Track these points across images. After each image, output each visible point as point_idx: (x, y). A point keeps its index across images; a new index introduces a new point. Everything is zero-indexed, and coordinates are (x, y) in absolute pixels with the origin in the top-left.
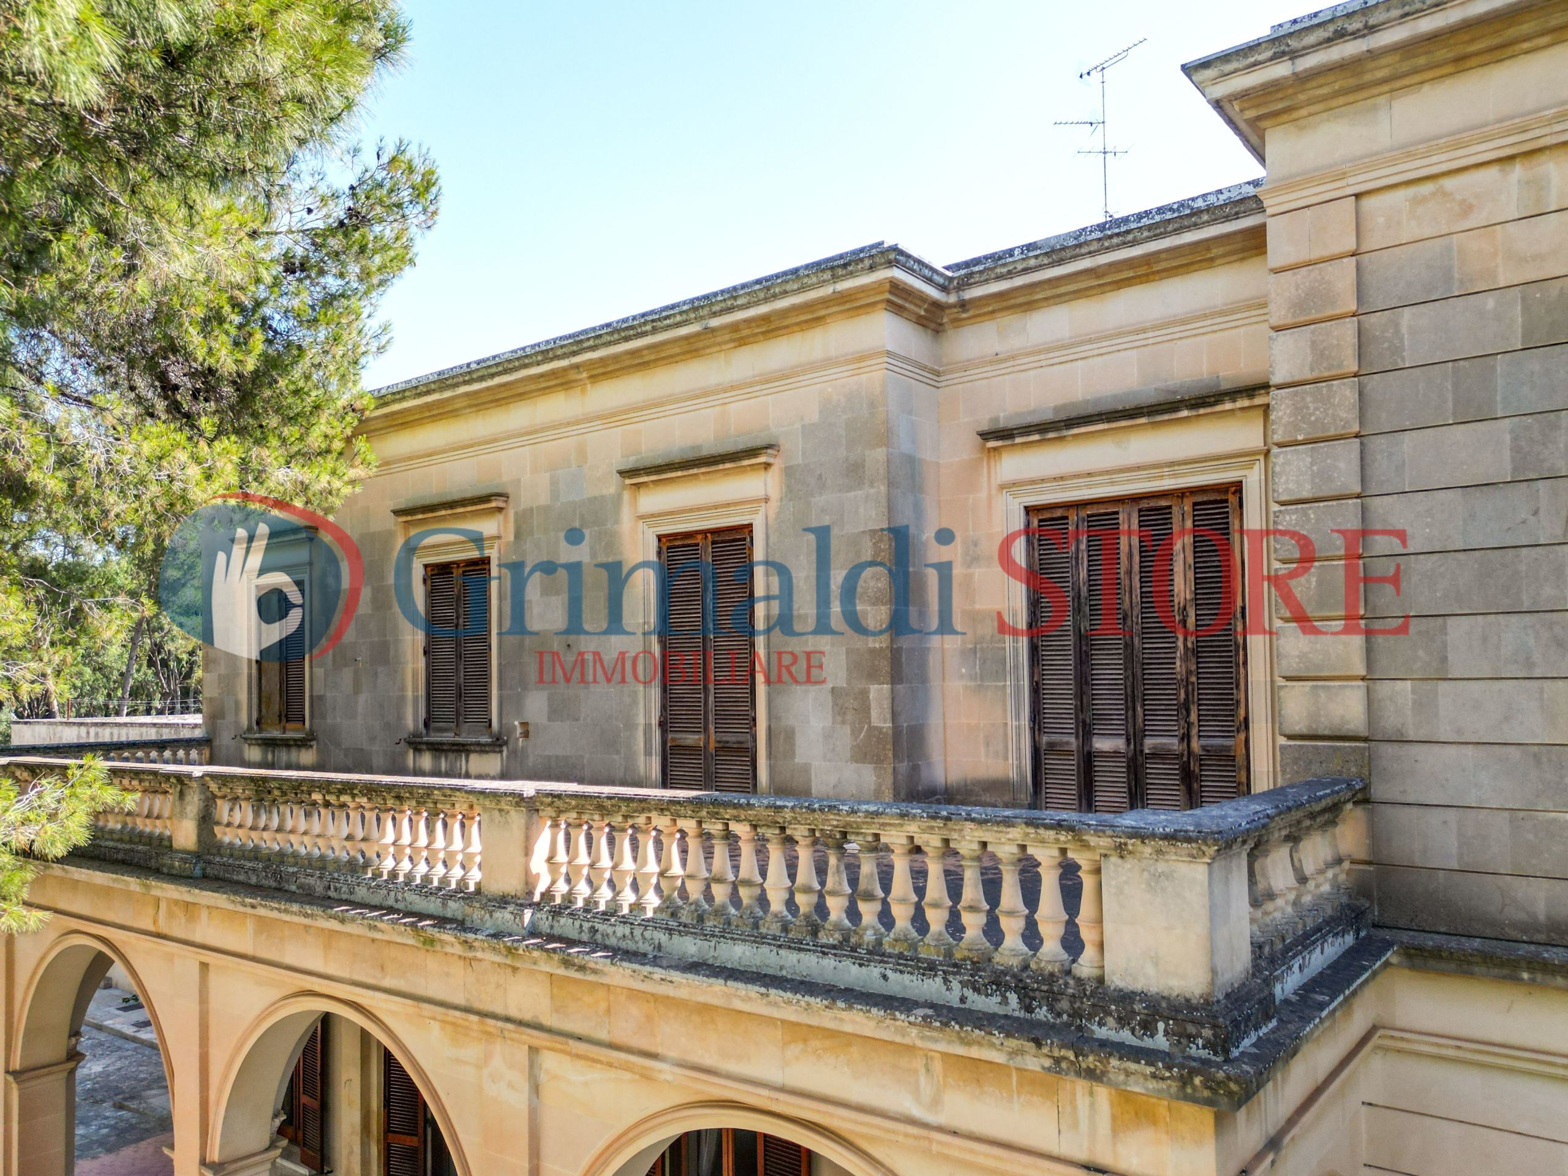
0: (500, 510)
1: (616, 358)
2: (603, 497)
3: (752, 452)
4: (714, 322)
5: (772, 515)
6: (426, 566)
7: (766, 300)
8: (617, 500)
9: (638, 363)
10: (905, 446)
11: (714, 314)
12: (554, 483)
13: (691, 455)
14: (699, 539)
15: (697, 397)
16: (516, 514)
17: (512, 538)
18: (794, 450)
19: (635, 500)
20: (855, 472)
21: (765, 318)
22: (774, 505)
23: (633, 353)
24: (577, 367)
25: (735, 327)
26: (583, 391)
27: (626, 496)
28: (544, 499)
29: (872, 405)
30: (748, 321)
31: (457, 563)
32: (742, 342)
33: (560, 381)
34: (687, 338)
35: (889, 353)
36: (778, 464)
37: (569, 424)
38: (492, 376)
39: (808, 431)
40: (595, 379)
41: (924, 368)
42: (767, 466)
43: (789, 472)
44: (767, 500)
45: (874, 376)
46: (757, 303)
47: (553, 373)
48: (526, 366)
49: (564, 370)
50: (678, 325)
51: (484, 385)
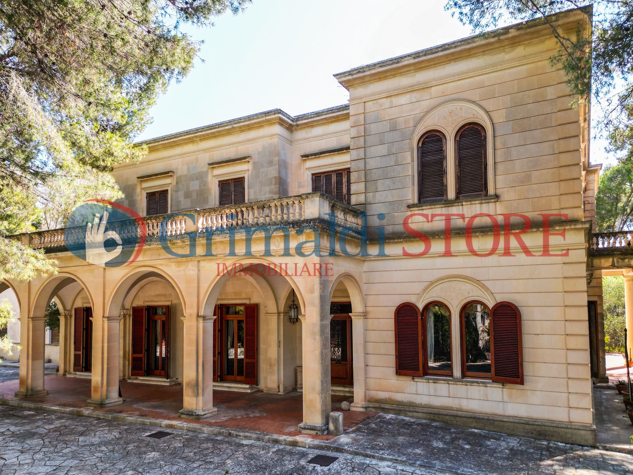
0: (171, 176)
1: (207, 134)
2: (203, 171)
3: (245, 158)
4: (235, 126)
5: (250, 174)
6: (147, 193)
7: (249, 120)
8: (207, 172)
9: (214, 136)
10: (283, 157)
11: (235, 124)
12: (188, 168)
13: (228, 159)
14: (230, 181)
15: (230, 145)
16: (177, 177)
17: (175, 184)
18: (256, 158)
19: (212, 172)
20: (271, 163)
21: (248, 125)
22: (250, 172)
23: (213, 133)
24: (196, 137)
25: (240, 127)
26: (197, 144)
27: (210, 171)
28: (185, 173)
29: (275, 147)
30: (244, 126)
31: (157, 192)
32: (242, 131)
33: (191, 141)
34: (227, 130)
35: (279, 135)
36: (251, 161)
37: (193, 152)
38: (171, 139)
39: (259, 153)
40: (201, 140)
41: (288, 140)
42: (249, 162)
43: (254, 163)
44: (248, 170)
45: (275, 140)
46: (246, 121)
47: (189, 138)
48: (181, 136)
49: (193, 137)
50: (225, 126)
51: (168, 141)
